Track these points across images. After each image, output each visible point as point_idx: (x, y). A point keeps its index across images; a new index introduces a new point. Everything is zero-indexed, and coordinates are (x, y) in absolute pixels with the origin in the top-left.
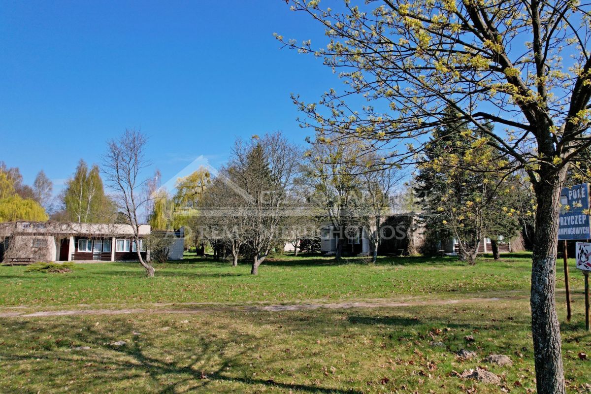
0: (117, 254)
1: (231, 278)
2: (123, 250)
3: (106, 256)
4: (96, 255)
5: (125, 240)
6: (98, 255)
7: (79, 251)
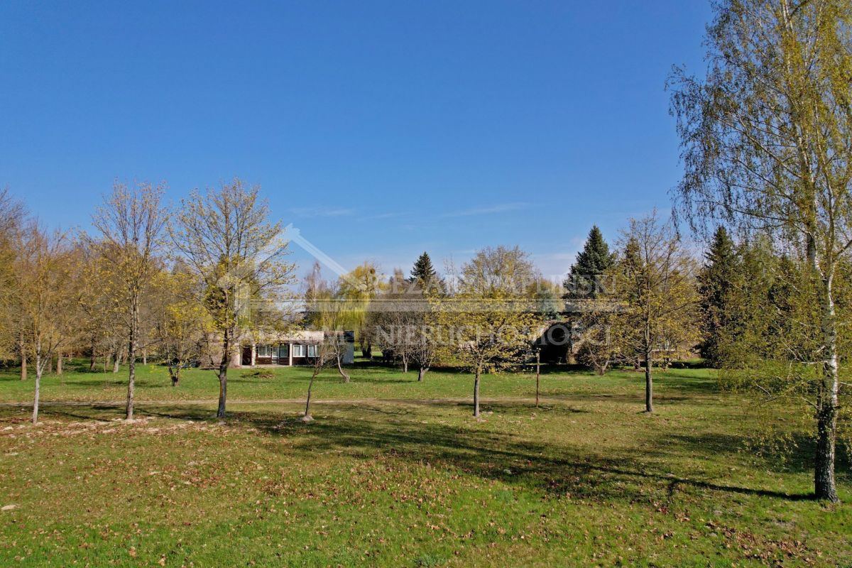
0: (294, 359)
1: (404, 384)
2: (299, 355)
3: (284, 361)
4: (274, 360)
5: (301, 346)
6: (277, 360)
7: (259, 356)
